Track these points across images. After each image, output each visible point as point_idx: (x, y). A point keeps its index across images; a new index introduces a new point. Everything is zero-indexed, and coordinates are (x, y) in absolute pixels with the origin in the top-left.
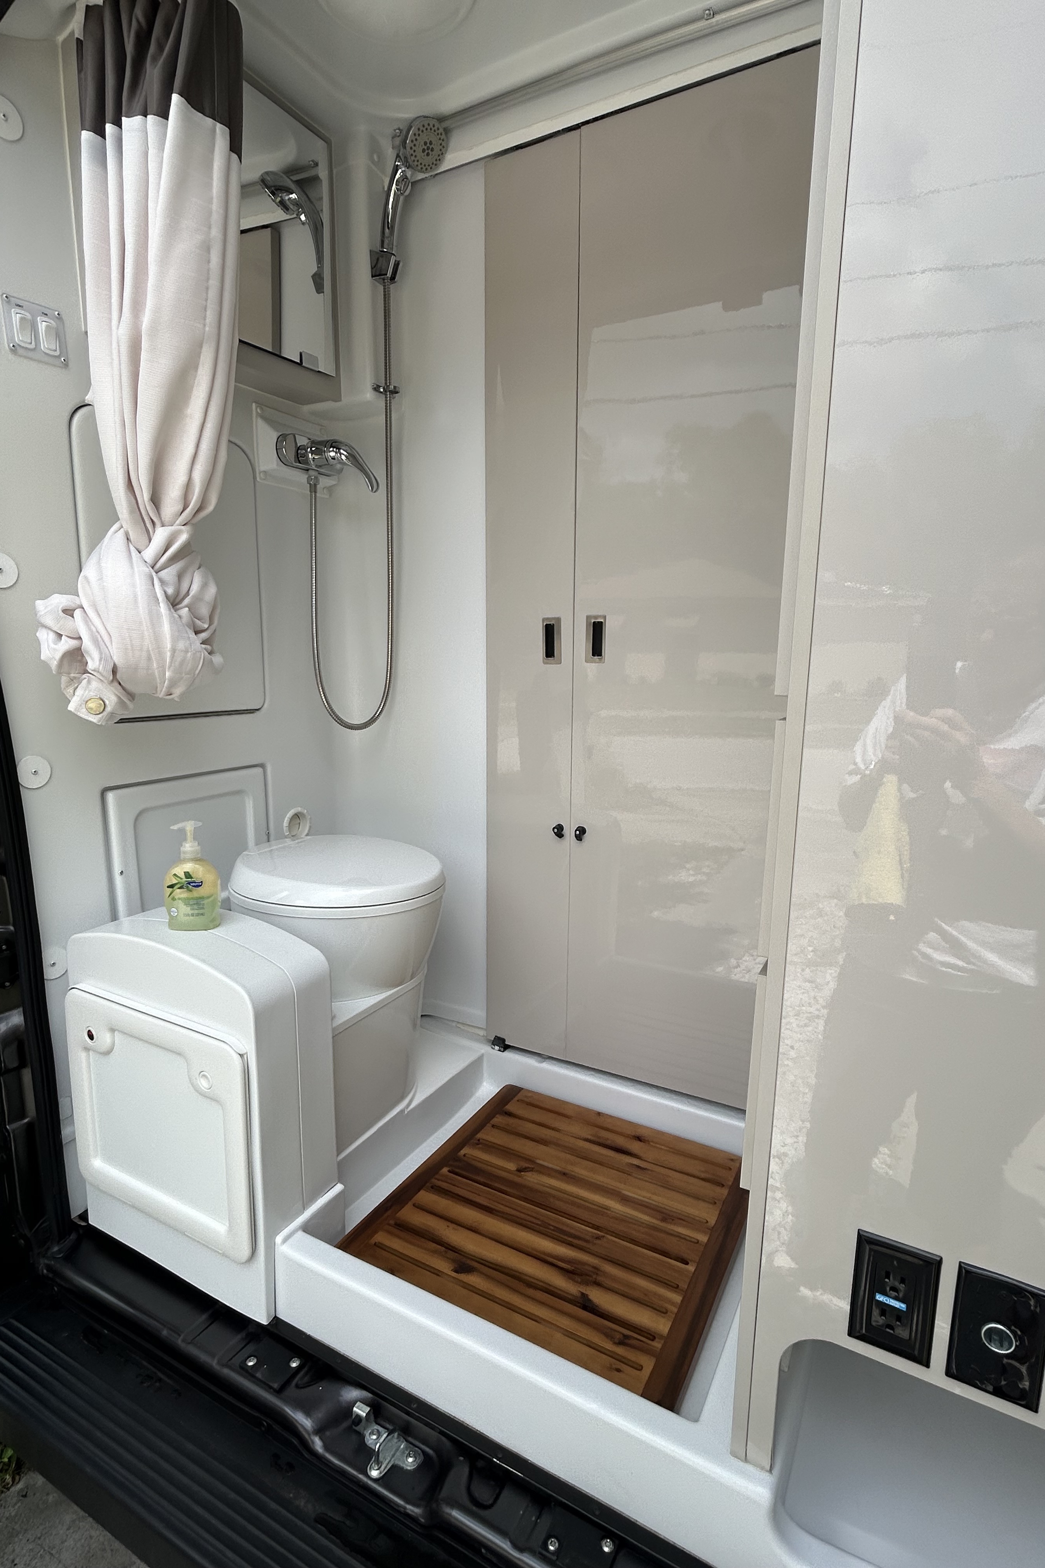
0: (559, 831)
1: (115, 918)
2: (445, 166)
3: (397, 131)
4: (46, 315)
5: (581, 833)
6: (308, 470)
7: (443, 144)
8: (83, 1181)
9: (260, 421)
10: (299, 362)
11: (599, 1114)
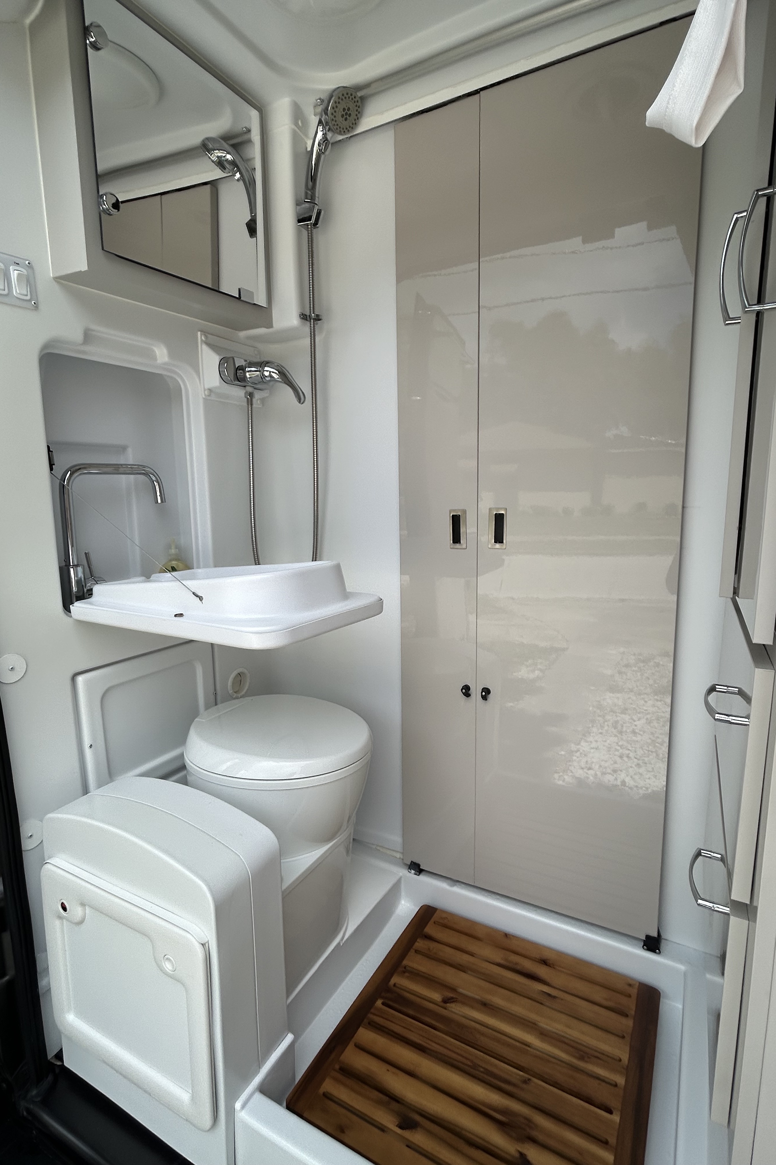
0: (466, 691)
1: (86, 791)
2: (360, 130)
3: (318, 101)
4: (18, 264)
5: (486, 693)
6: (245, 387)
7: (359, 110)
8: (59, 1033)
9: (205, 347)
10: (238, 297)
11: (506, 935)
